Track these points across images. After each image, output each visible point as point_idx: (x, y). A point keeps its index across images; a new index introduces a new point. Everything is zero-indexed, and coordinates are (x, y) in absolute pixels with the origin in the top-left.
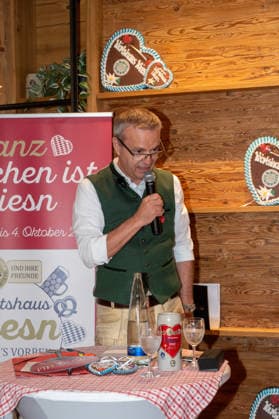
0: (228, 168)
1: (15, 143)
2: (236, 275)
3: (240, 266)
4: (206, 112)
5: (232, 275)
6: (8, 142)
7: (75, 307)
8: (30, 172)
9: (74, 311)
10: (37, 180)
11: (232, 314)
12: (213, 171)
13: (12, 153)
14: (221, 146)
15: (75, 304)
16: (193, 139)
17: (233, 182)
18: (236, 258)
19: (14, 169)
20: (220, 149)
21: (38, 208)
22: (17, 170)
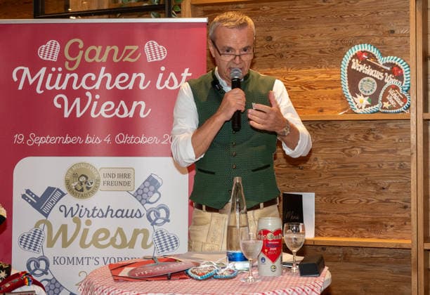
0: (324, 76)
1: (108, 49)
2: (331, 184)
3: (335, 175)
4: (303, 19)
5: (327, 185)
6: (100, 47)
7: (168, 216)
8: (123, 78)
9: (167, 220)
10: (130, 86)
11: (327, 223)
12: (309, 79)
13: (104, 59)
14: (318, 54)
15: (168, 212)
16: (288, 46)
17: (329, 90)
18: (331, 166)
19: (106, 75)
20: (315, 56)
21: (131, 114)
22: (109, 76)
